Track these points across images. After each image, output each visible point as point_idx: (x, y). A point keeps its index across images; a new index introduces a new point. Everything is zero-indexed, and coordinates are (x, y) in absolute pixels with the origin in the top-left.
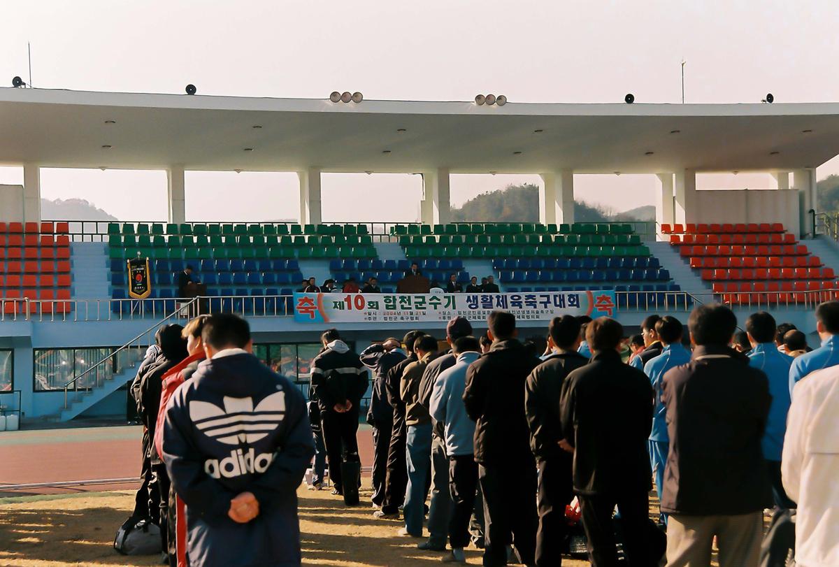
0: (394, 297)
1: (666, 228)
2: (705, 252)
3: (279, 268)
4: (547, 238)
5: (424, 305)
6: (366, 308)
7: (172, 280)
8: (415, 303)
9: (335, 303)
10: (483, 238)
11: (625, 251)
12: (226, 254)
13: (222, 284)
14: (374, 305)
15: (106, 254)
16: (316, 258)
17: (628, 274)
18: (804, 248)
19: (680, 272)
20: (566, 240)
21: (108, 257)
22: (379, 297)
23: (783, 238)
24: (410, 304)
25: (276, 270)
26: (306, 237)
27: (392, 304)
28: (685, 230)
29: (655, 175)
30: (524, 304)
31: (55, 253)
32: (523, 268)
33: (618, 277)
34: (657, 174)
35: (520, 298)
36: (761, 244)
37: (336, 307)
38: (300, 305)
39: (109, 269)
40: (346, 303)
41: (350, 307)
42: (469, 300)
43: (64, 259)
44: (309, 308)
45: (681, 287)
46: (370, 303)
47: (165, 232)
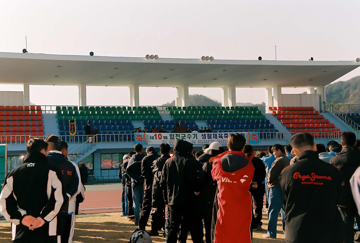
0: (173, 134)
1: (270, 108)
2: (286, 118)
3: (124, 124)
4: (226, 112)
5: (185, 138)
6: (163, 139)
7: (83, 128)
8: (182, 137)
9: (151, 137)
10: (202, 112)
11: (256, 117)
12: (103, 118)
13: (102, 129)
14: (166, 138)
15: (56, 118)
16: (138, 120)
17: (259, 126)
18: (322, 116)
19: (278, 125)
20: (233, 113)
21: (57, 119)
22: (167, 135)
23: (314, 113)
24: (179, 137)
25: (123, 124)
26: (134, 112)
27: (172, 137)
28: (277, 109)
29: (265, 88)
30: (223, 137)
31: (36, 118)
32: (218, 123)
33: (255, 127)
34: (266, 88)
35: (222, 135)
36: (306, 114)
37: (151, 138)
38: (137, 137)
39: (58, 124)
40: (155, 137)
41: (156, 139)
42: (202, 135)
43: (40, 120)
44: (141, 139)
45: (279, 131)
46: (164, 137)
47: (79, 110)
